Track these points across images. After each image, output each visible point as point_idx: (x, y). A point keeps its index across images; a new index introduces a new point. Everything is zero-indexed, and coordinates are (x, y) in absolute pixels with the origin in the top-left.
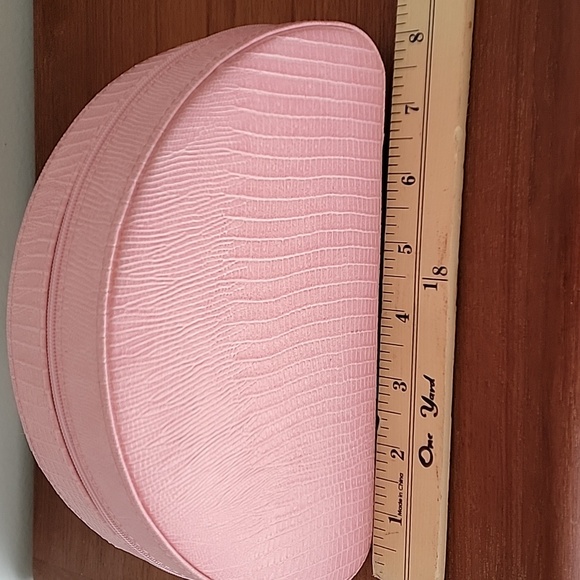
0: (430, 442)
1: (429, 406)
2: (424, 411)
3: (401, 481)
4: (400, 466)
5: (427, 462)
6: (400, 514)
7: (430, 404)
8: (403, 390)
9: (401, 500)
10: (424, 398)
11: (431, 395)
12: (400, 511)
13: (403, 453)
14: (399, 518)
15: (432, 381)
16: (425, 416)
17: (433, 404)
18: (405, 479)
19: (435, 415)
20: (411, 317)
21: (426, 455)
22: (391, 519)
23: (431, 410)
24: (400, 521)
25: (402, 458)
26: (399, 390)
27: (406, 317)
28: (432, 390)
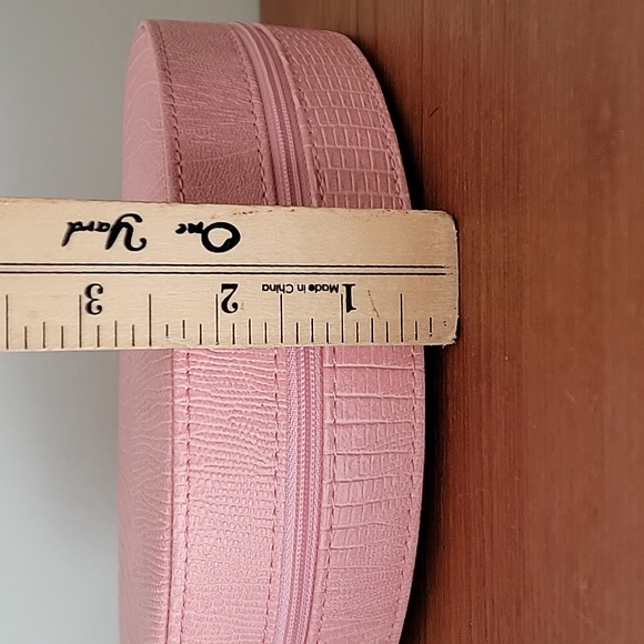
0: (194, 229)
1: (124, 231)
2: (136, 243)
3: (277, 288)
4: (248, 290)
5: (229, 235)
6: (335, 289)
7: (117, 230)
8: (101, 291)
9: (312, 288)
10: (109, 244)
11: (100, 229)
13: (225, 287)
14: (343, 290)
15: (74, 227)
16: (144, 241)
17: (119, 225)
18: (273, 280)
19: (138, 219)
21: (219, 237)
22: (350, 308)
23: (130, 229)
24: (348, 287)
25: (234, 287)
26: (102, 300)
28: (90, 227)
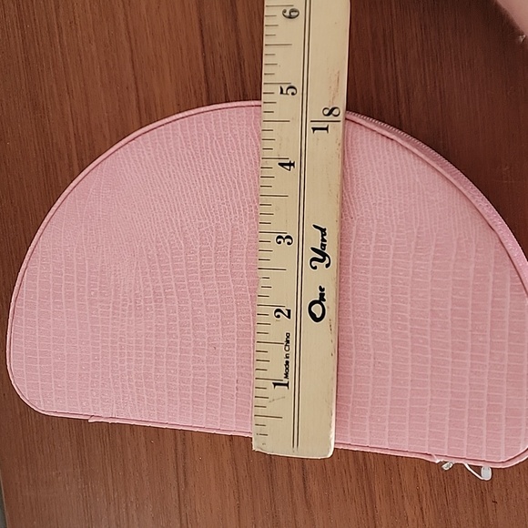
0: (322, 296)
1: (321, 258)
2: (314, 263)
3: (288, 342)
4: (287, 325)
5: (318, 316)
6: (286, 377)
7: (321, 255)
8: (289, 244)
9: (287, 362)
10: (313, 249)
11: (322, 244)
12: (287, 375)
13: (289, 311)
14: (285, 381)
15: (323, 230)
16: (315, 268)
17: (325, 255)
18: (292, 339)
19: (327, 266)
20: (297, 165)
21: (317, 309)
22: (275, 384)
23: (322, 261)
24: (287, 385)
25: (289, 317)
26: (284, 244)
27: (291, 164)
28: (323, 240)
